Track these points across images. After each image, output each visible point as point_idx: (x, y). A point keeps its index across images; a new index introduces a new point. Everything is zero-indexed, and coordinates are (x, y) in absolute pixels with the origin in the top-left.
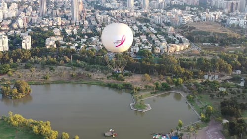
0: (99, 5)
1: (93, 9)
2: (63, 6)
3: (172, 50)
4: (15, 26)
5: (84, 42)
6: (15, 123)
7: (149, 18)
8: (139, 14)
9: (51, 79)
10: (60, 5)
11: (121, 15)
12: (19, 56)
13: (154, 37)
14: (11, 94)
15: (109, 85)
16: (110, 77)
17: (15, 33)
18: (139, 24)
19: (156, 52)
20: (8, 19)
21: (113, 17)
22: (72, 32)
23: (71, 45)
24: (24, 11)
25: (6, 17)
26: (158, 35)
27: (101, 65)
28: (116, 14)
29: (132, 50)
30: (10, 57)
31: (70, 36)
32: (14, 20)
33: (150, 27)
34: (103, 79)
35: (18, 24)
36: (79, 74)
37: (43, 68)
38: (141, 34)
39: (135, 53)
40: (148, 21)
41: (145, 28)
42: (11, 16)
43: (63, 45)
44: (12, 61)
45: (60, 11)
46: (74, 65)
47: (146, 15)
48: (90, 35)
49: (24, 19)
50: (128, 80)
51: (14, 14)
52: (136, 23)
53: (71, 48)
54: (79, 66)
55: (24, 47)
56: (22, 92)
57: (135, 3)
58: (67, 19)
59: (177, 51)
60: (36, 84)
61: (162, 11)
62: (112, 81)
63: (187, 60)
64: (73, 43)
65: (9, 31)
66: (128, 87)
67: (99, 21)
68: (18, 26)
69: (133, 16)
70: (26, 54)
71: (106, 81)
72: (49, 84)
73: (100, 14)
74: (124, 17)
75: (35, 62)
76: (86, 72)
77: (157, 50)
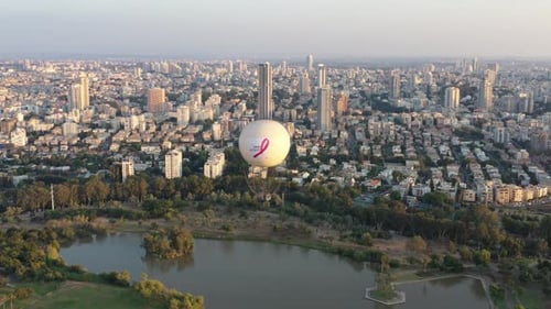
0: (385, 101)
1: (369, 108)
2: (310, 102)
3: (503, 197)
4: (206, 136)
5: (324, 172)
6: (146, 292)
7: (484, 131)
8: (465, 122)
9: (235, 232)
10: (303, 100)
11: (424, 123)
12: (192, 188)
13: (476, 169)
14: (159, 250)
15: (340, 253)
16: (345, 237)
17: (203, 148)
18: (456, 141)
19: (467, 198)
20: (198, 123)
21: (406, 125)
22: (309, 152)
23: (296, 175)
24: (232, 110)
25: (196, 118)
26: (488, 166)
27: (336, 213)
28: (413, 119)
29: (414, 192)
30: (177, 188)
31: (302, 159)
32: (208, 125)
33: (478, 150)
34: (331, 239)
35: (213, 131)
36: (291, 227)
37: (229, 212)
38: (451, 162)
39: (419, 199)
40: (480, 136)
41: (465, 151)
42: (203, 118)
43: (280, 175)
44: (178, 195)
45: (299, 111)
46: (287, 212)
47: (479, 123)
48: (341, 159)
49: (225, 124)
50: (380, 246)
51: (211, 115)
52: (450, 140)
53: (295, 179)
54: (295, 214)
55: (207, 173)
56: (177, 249)
57: (464, 99)
58: (309, 128)
59: (516, 199)
60: (209, 238)
61: (521, 116)
62: (348, 245)
63: (529, 219)
64: (300, 172)
65: (193, 144)
66: (374, 259)
67: (371, 132)
68: (212, 137)
69: (448, 126)
70: (204, 185)
71: (336, 243)
72: (230, 239)
73: (380, 119)
74: (428, 127)
75: (219, 201)
76: (304, 224)
77: (470, 195)
